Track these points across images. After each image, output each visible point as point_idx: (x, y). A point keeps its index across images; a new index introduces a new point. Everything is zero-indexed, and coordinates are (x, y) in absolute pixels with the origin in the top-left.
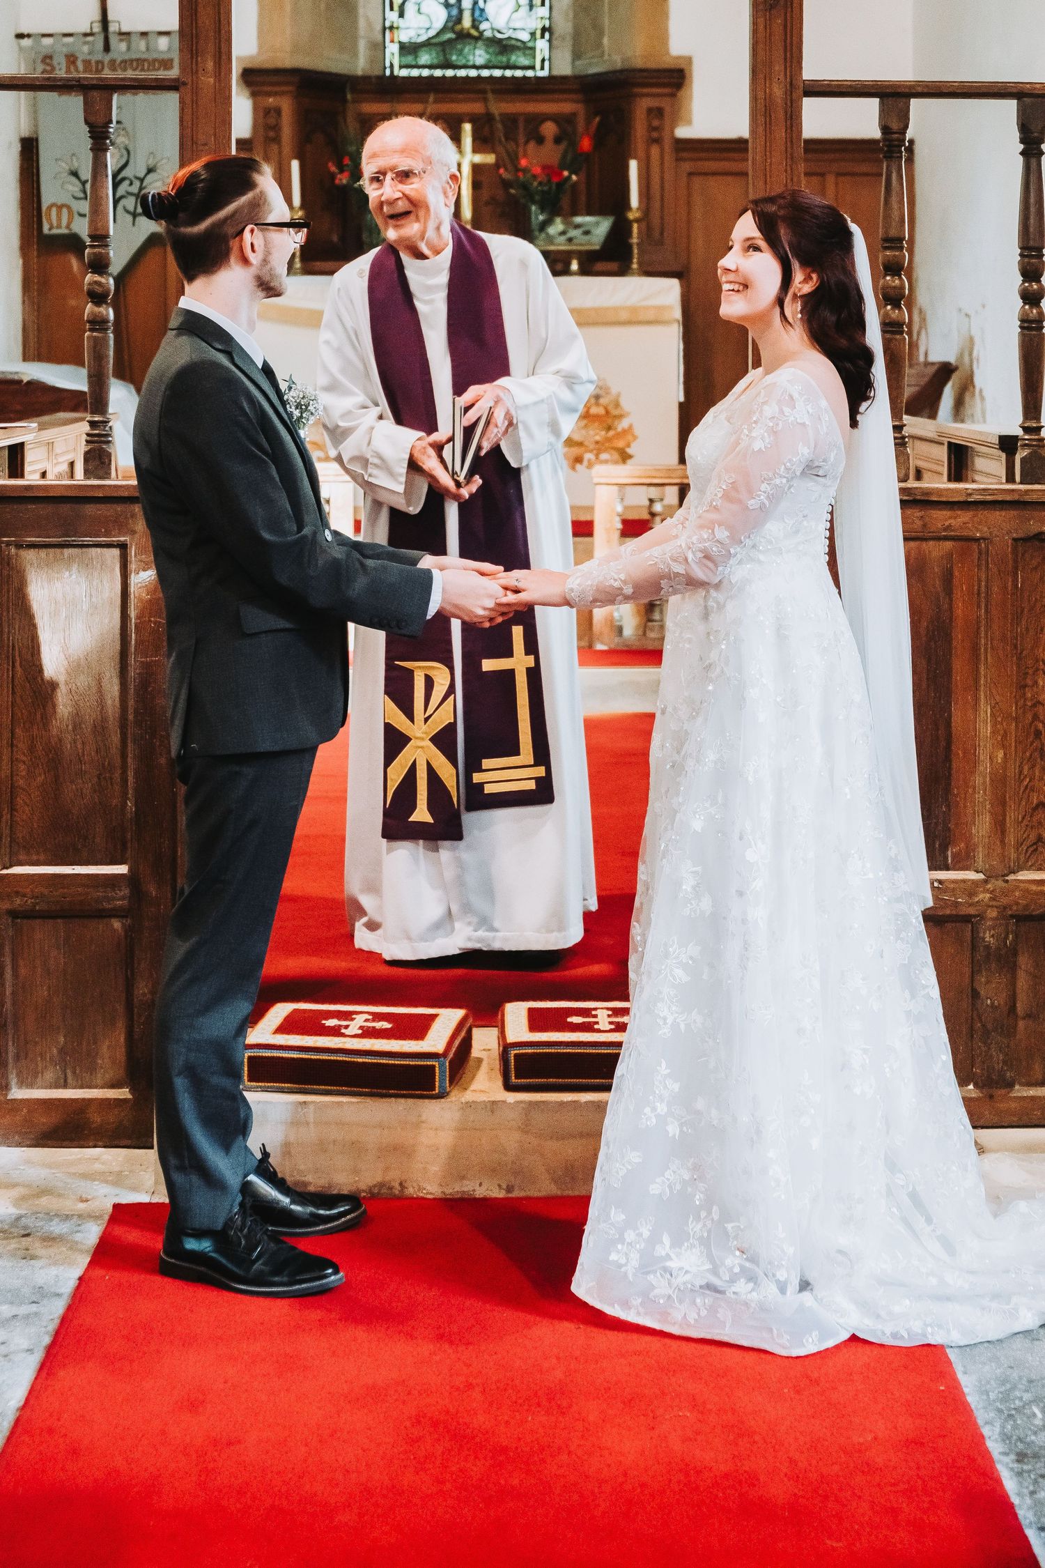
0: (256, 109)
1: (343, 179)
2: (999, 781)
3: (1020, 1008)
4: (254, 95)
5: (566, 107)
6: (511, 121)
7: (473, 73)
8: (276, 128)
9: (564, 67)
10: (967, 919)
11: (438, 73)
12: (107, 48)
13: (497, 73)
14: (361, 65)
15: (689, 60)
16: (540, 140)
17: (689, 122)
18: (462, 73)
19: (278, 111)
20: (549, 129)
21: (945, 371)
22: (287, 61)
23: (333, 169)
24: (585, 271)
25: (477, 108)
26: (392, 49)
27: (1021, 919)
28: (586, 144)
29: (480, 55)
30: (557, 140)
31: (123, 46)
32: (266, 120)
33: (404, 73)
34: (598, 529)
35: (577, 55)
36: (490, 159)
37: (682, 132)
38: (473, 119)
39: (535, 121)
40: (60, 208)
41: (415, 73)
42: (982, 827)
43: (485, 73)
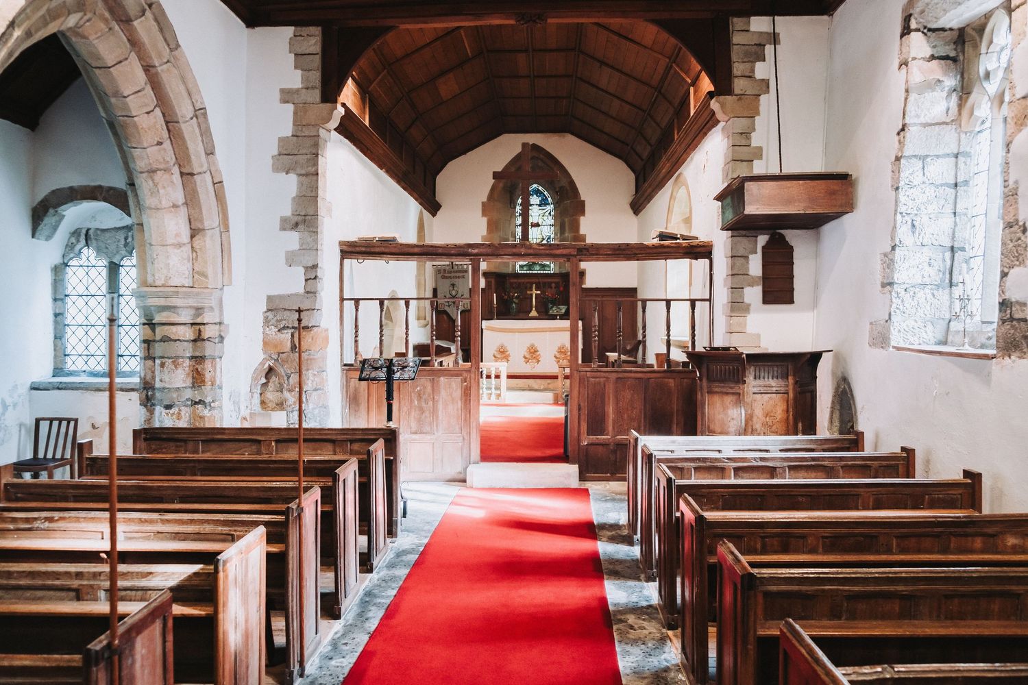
0: (486, 281)
1: (506, 297)
2: (614, 421)
3: (618, 460)
4: (486, 278)
5: (556, 280)
6: (545, 283)
7: (536, 272)
8: (491, 285)
9: (557, 271)
10: (608, 445)
11: (528, 272)
12: (453, 268)
13: (542, 272)
14: (510, 270)
15: (585, 270)
16: (551, 288)
17: (585, 284)
18: (534, 272)
19: (491, 282)
20: (553, 285)
21: (640, 342)
22: (493, 270)
23: (503, 295)
24: (561, 319)
25: (537, 280)
26: (518, 267)
27: (617, 445)
28: (562, 289)
29: (537, 268)
30: (555, 288)
31: (456, 267)
32: (488, 283)
33: (520, 272)
34: (559, 377)
35: (560, 268)
36: (539, 292)
37: (583, 286)
38: (535, 283)
39: (550, 283)
40: (442, 304)
41: (523, 272)
42: (610, 428)
43: (539, 272)
